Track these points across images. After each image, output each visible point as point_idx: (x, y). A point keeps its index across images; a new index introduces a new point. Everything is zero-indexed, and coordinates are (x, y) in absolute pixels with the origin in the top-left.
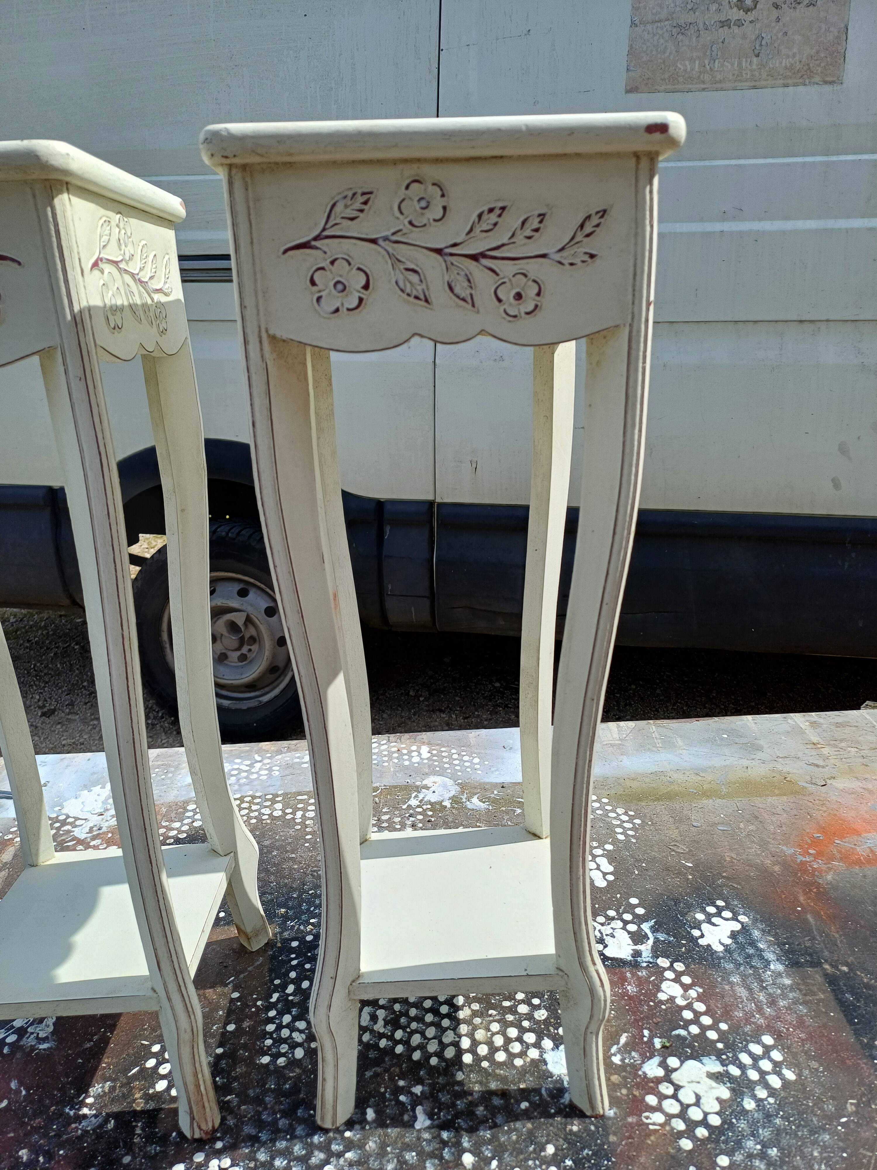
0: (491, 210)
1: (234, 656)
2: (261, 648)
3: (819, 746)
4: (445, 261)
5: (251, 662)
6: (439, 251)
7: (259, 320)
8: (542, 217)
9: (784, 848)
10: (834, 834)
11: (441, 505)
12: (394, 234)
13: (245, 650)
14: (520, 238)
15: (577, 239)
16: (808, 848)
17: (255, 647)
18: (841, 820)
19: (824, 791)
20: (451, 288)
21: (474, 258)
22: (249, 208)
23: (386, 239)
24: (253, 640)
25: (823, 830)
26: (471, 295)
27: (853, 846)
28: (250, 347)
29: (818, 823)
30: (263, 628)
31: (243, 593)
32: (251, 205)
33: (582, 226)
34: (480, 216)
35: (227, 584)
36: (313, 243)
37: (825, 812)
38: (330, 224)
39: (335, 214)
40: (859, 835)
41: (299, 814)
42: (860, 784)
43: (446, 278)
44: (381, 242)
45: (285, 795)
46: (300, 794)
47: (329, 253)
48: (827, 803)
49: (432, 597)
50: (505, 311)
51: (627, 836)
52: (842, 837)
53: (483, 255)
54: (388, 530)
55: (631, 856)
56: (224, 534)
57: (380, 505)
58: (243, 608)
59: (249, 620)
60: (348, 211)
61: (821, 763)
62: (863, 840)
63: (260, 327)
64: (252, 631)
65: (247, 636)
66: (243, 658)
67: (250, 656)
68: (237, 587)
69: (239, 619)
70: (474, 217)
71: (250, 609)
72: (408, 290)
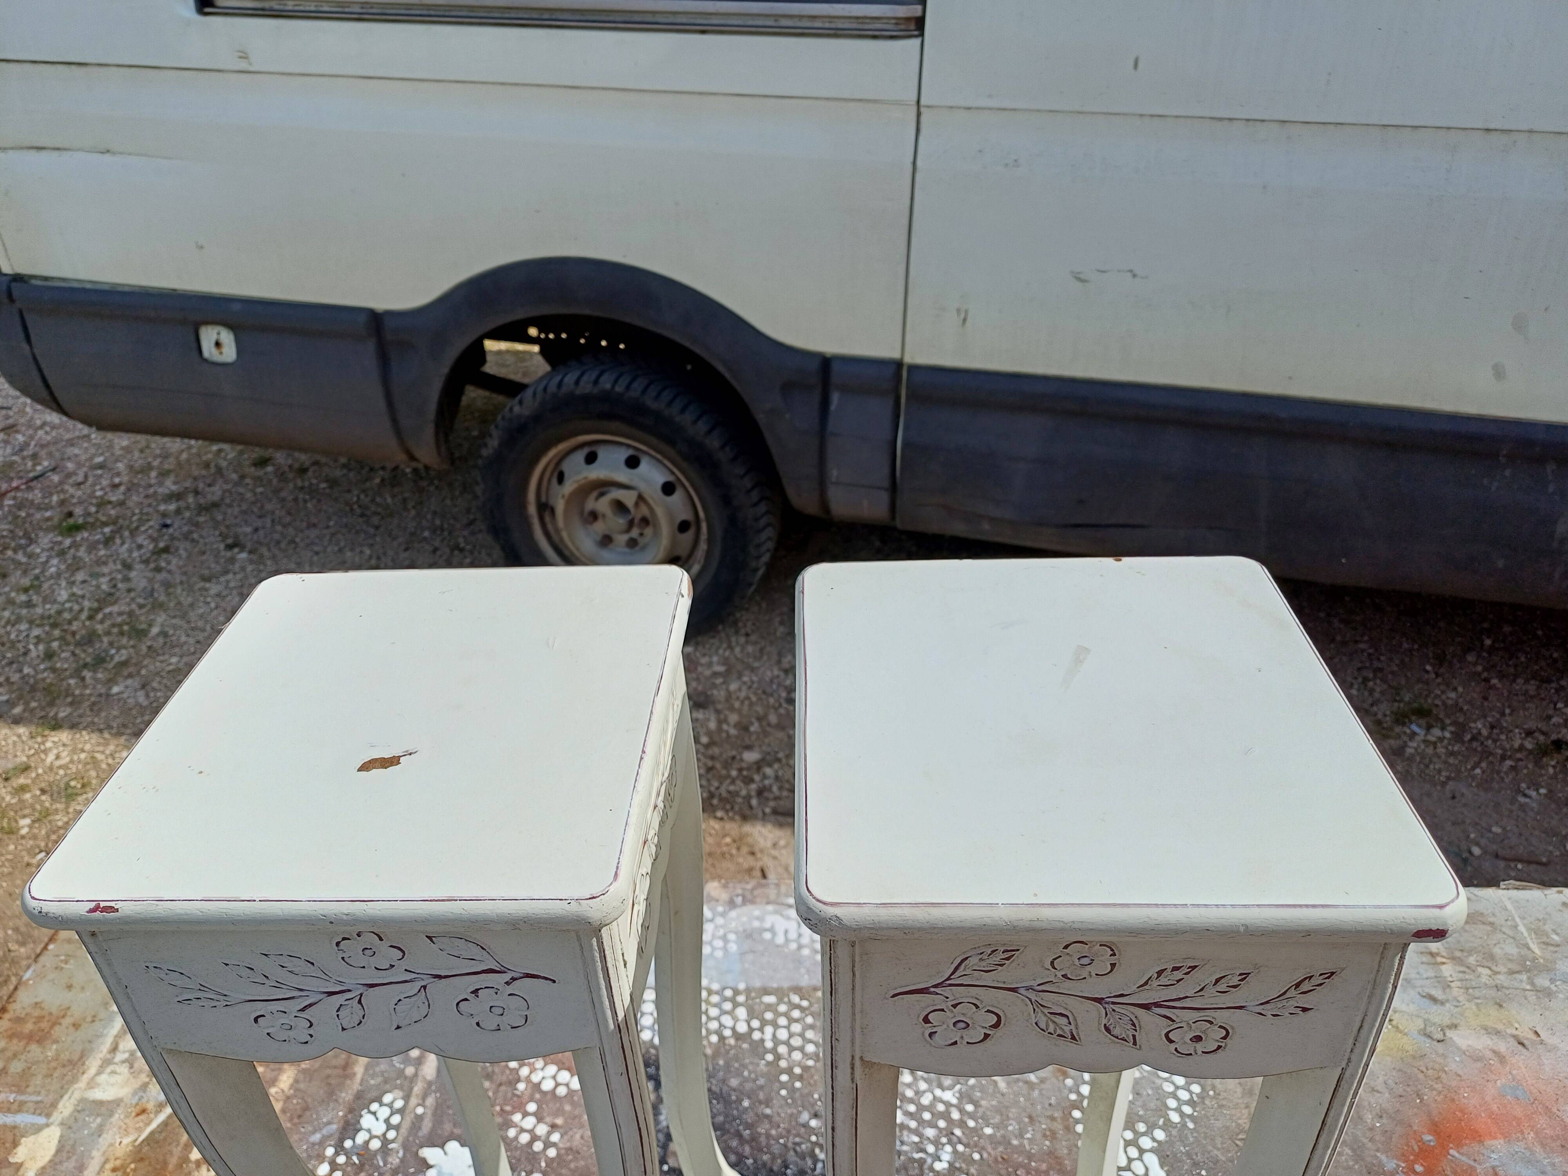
0: (1176, 969)
1: (622, 539)
2: (657, 533)
3: (1439, 959)
4: (1105, 1008)
5: (643, 548)
6: (1099, 1000)
7: (854, 1051)
8: (1244, 976)
9: (1383, 1158)
10: (1449, 1136)
11: (914, 369)
12: (1039, 985)
13: (635, 533)
14: (1211, 991)
15: (1288, 995)
16: (1414, 1162)
17: (648, 531)
18: (1461, 1111)
19: (1441, 1051)
20: (1107, 1029)
21: (1146, 1007)
22: (853, 961)
23: (1028, 988)
24: (645, 521)
25: (1435, 1128)
26: (1134, 1036)
27: (1472, 1163)
28: (838, 1073)
29: (1429, 1115)
30: (659, 511)
31: (632, 463)
32: (857, 959)
33: (1298, 985)
34: (1160, 973)
35: (611, 448)
36: (932, 990)
37: (1440, 1093)
38: (957, 974)
39: (966, 966)
40: (1481, 1142)
41: (769, 1030)
42: (1489, 1042)
43: (1104, 1021)
44: (1022, 991)
45: (748, 991)
46: (766, 992)
47: (951, 998)
48: (1444, 1075)
49: (893, 488)
50: (1176, 1049)
51: (1182, 1114)
52: (1459, 1146)
53: (1157, 1005)
54: (835, 398)
55: (1188, 1154)
56: (608, 386)
57: (826, 363)
58: (633, 483)
59: (641, 498)
60: (984, 963)
61: (1437, 993)
62: (1484, 1151)
63: (853, 1057)
64: (644, 511)
65: (638, 517)
66: (632, 543)
67: (642, 541)
68: (623, 454)
69: (628, 498)
70: (1153, 972)
71: (643, 487)
72: (1051, 1030)
